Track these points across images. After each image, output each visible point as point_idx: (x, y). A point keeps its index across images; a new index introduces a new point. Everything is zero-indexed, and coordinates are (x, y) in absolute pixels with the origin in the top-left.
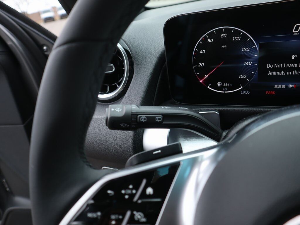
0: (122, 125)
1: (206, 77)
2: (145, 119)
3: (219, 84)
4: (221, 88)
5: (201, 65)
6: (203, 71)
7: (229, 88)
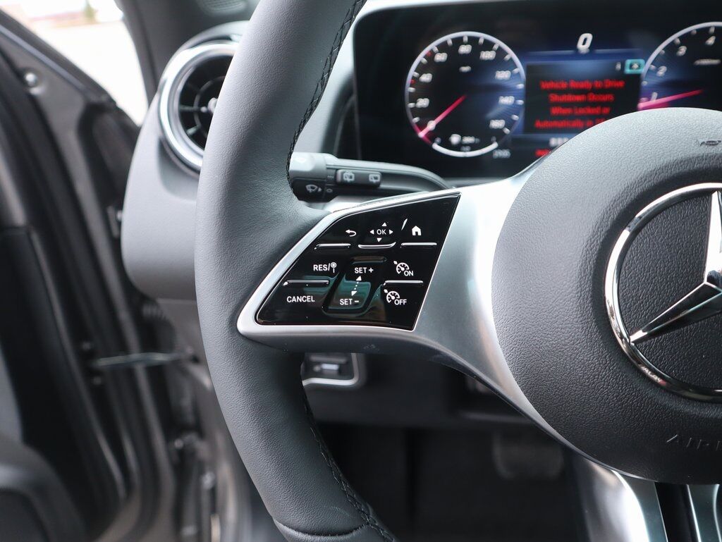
0: (309, 187)
1: (432, 125)
2: (351, 177)
3: (455, 139)
4: (458, 147)
5: (423, 103)
6: (426, 114)
7: (473, 147)
